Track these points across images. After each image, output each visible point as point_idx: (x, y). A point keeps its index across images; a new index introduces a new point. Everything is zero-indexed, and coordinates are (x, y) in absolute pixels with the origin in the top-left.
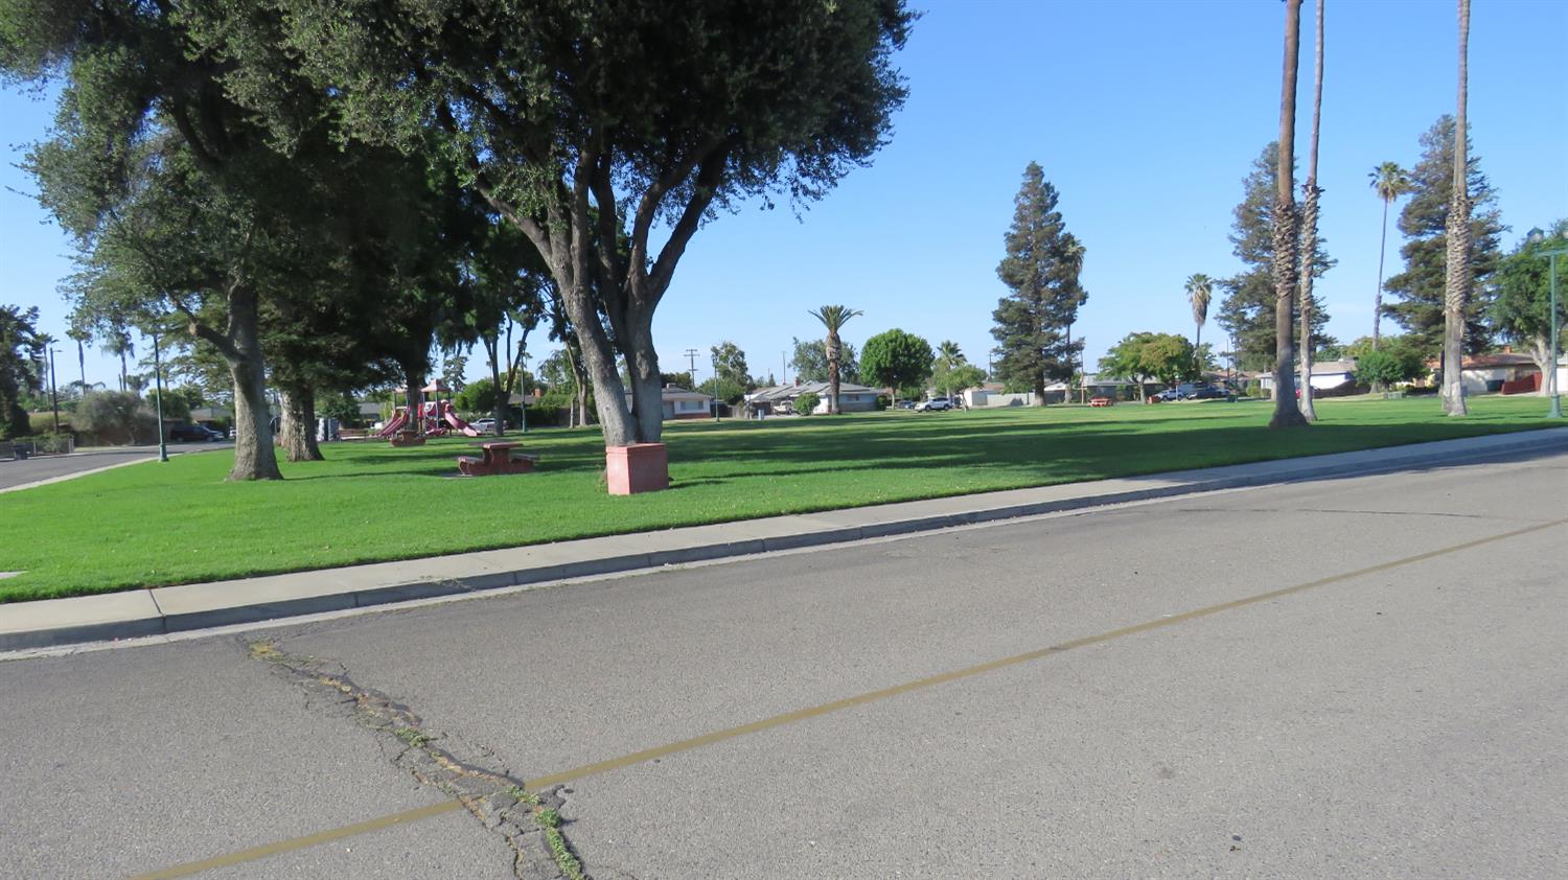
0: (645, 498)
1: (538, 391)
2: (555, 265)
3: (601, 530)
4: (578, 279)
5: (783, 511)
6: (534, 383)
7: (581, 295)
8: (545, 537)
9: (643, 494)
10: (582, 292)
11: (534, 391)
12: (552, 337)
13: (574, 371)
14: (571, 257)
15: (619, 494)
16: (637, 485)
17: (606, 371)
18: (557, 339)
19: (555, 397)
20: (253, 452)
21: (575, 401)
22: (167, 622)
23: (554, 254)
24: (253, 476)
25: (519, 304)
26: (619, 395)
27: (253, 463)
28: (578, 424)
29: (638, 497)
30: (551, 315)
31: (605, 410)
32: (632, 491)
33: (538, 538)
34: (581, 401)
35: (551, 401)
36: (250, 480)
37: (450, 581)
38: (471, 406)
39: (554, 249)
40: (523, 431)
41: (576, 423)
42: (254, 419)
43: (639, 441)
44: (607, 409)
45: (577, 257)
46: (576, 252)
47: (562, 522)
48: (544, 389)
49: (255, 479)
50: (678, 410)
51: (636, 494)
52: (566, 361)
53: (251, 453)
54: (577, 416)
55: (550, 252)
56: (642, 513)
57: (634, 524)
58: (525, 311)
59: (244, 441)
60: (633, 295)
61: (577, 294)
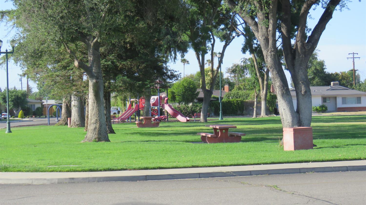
0: (301, 152)
1: (226, 87)
2: (260, 38)
3: (281, 161)
4: (271, 45)
5: (362, 158)
6: (223, 80)
7: (272, 53)
8: (259, 162)
9: (300, 150)
10: (273, 51)
11: (223, 87)
12: (244, 50)
13: (258, 74)
14: (268, 34)
15: (288, 150)
16: (297, 147)
17: (284, 91)
18: (248, 52)
19: (240, 92)
20: (97, 127)
21: (258, 96)
22: (147, 177)
23: (260, 33)
24: (97, 140)
25: (219, 24)
26: (290, 103)
27: (97, 133)
28: (260, 114)
29: (297, 151)
30: (243, 34)
31: (283, 110)
32: (295, 149)
33: (256, 162)
34: (263, 97)
35: (237, 96)
36: (96, 141)
37: (228, 172)
38: (177, 99)
39: (260, 30)
40: (220, 119)
41: (258, 114)
42: (98, 110)
43: (300, 126)
44: (284, 109)
45: (271, 34)
46: (271, 32)
47: (264, 158)
48: (231, 85)
49: (98, 141)
50: (340, 104)
51: (297, 150)
52: (252, 66)
53: (96, 128)
54: (259, 108)
55: (258, 31)
56: (298, 157)
57: (294, 160)
58: (223, 29)
59: (93, 121)
60: (298, 51)
61: (270, 52)
